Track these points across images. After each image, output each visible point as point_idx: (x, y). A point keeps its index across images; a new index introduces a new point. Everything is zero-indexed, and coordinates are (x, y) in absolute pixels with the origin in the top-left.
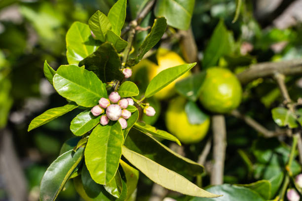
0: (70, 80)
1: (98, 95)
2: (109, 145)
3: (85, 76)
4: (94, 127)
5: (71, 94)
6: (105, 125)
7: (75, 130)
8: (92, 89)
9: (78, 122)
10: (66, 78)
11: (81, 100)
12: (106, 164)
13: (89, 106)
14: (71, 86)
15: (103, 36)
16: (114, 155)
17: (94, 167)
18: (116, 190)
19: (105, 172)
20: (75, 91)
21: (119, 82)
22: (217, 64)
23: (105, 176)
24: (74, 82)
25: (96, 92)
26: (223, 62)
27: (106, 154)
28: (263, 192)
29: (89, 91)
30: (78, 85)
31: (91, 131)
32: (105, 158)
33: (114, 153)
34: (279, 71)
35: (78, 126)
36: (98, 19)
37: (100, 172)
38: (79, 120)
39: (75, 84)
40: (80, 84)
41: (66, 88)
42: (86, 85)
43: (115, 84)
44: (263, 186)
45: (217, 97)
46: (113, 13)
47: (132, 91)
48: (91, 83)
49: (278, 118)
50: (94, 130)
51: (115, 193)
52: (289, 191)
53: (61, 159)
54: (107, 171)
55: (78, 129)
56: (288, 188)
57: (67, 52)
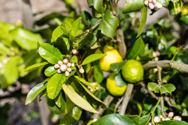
0: (46, 50)
1: (58, 59)
2: (59, 83)
3: (53, 50)
4: (54, 74)
5: (46, 57)
6: (59, 73)
7: (46, 74)
8: (56, 56)
9: (48, 70)
10: (45, 49)
11: (50, 60)
12: (55, 90)
13: (53, 64)
14: (46, 53)
15: (67, 33)
16: (59, 87)
17: (50, 91)
18: (60, 104)
19: (54, 94)
20: (48, 55)
21: (71, 56)
22: (135, 59)
23: (53, 95)
24: (48, 51)
25: (58, 58)
26: (138, 58)
27: (56, 86)
28: (136, 121)
29: (54, 57)
30: (50, 53)
31: (53, 75)
32: (56, 88)
33: (59, 86)
34: (159, 66)
35: (48, 72)
36: (64, 25)
37: (52, 94)
38: (49, 69)
39: (48, 52)
40: (51, 53)
41: (44, 54)
42: (53, 54)
43: (69, 56)
44: (136, 118)
45: (129, 74)
46: (75, 24)
47: (75, 60)
48: (56, 53)
49: (150, 87)
50: (54, 75)
51: (59, 105)
52: (149, 123)
53: (38, 86)
54: (55, 94)
55: (48, 73)
56: (149, 122)
57: (52, 39)
